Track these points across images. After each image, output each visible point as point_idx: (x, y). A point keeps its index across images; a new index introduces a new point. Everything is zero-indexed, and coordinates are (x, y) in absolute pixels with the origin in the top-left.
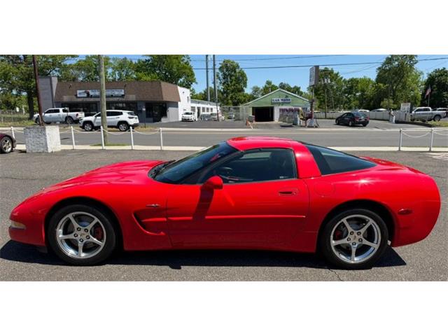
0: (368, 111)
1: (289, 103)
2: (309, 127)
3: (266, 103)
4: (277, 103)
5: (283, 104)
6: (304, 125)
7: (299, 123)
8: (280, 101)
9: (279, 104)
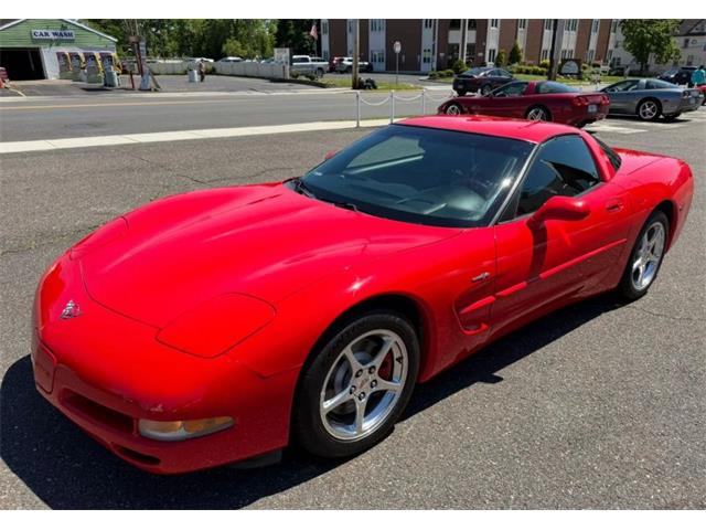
0: (212, 61)
1: (71, 41)
2: (141, 90)
3: (19, 39)
4: (45, 40)
5: (58, 43)
6: (129, 85)
7: (116, 81)
8: (51, 36)
9: (50, 42)
